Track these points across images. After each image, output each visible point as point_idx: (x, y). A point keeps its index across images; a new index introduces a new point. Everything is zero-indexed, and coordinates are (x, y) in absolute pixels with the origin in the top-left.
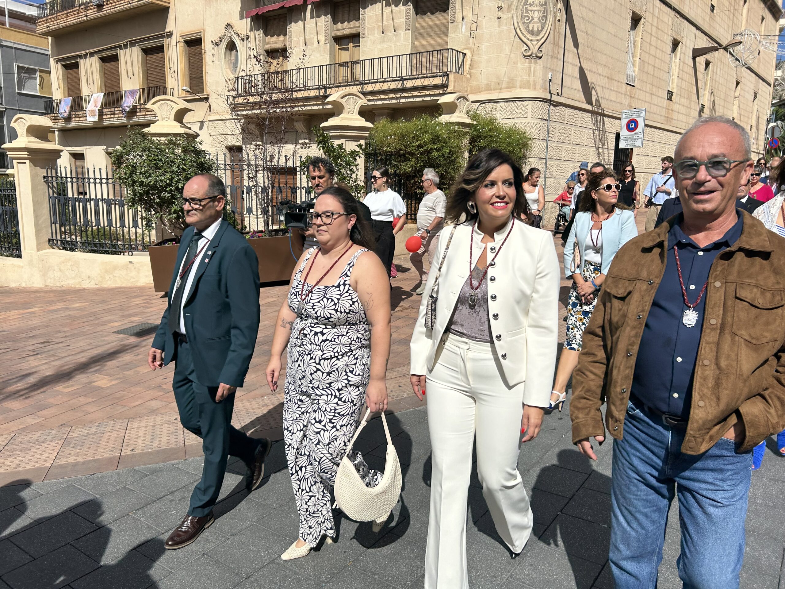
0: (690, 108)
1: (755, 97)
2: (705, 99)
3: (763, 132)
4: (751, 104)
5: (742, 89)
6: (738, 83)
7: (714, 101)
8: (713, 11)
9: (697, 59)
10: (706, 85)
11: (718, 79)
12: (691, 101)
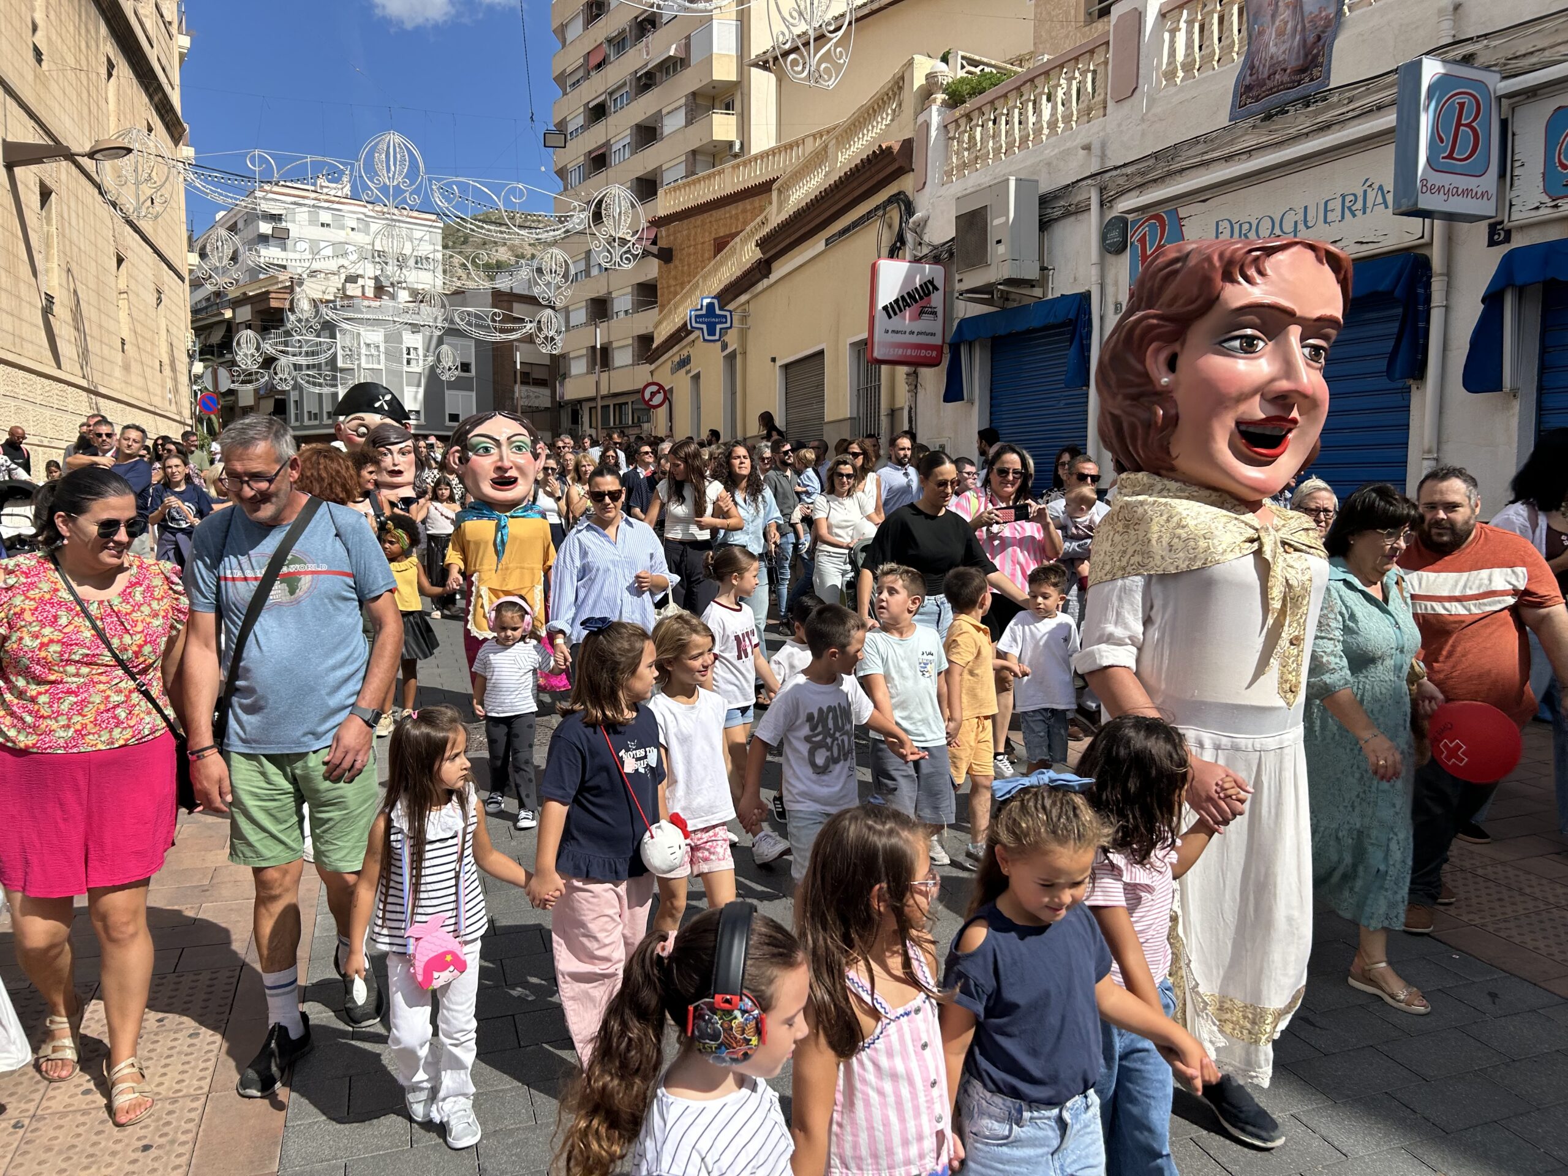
0: (18, 297)
1: (159, 300)
2: (54, 281)
3: (184, 379)
4: (152, 312)
5: (130, 276)
6: (120, 261)
7: (75, 291)
8: (39, 60)
9: (18, 171)
10: (48, 246)
11: (75, 239)
12: (17, 278)
